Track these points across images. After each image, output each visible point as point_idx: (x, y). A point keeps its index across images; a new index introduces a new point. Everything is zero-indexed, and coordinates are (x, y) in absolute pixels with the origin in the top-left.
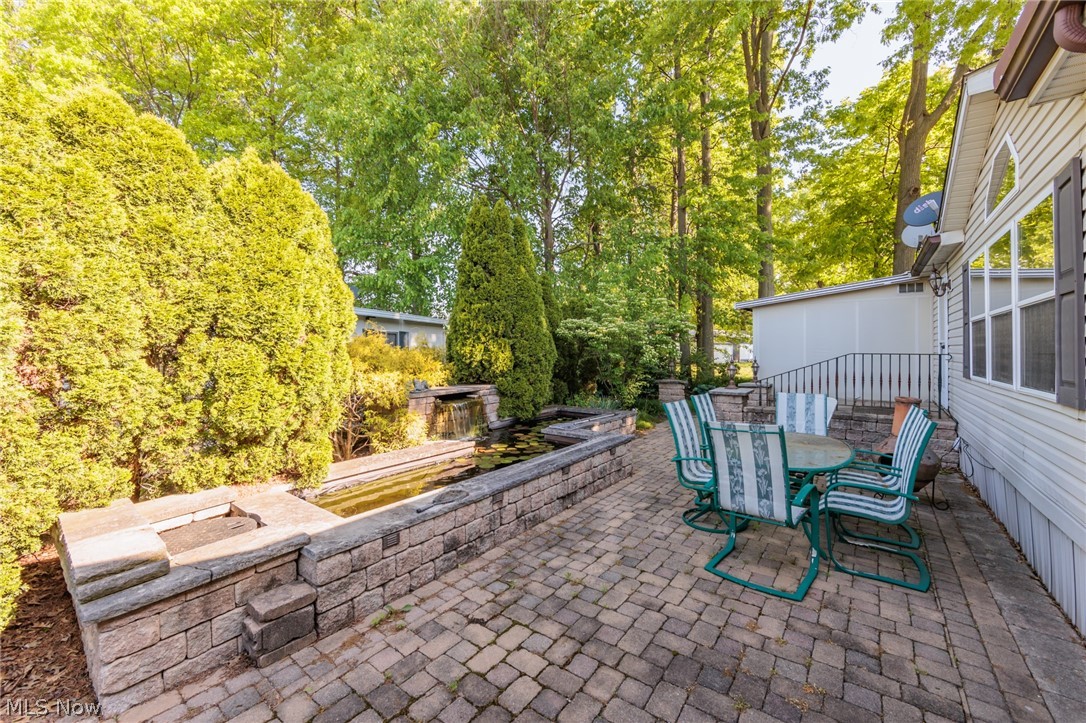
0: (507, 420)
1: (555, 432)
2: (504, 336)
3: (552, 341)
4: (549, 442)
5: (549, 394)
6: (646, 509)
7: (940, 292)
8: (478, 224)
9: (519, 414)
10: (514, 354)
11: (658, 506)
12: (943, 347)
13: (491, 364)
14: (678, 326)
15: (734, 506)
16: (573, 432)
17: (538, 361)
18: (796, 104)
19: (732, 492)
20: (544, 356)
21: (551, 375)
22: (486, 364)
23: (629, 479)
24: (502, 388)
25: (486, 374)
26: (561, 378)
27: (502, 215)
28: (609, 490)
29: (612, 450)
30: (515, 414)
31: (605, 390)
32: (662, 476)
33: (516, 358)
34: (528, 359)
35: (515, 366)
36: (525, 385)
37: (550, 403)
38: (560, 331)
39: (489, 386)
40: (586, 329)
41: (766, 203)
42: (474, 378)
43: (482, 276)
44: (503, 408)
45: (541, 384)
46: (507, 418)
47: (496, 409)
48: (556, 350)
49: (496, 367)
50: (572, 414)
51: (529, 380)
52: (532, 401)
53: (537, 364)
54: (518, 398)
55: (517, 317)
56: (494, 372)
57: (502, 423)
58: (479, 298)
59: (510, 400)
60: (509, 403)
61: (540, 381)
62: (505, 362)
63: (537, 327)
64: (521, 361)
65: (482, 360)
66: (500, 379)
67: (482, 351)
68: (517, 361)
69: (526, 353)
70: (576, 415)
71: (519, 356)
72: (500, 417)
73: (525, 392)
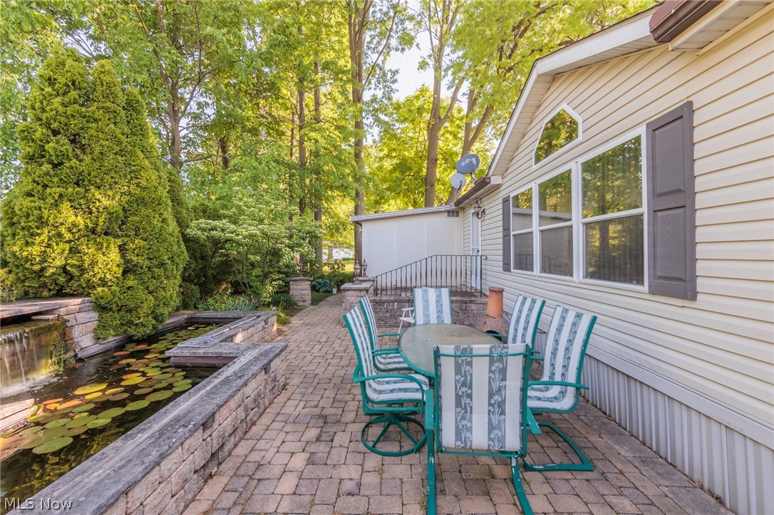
0: (112, 340)
1: (186, 353)
2: (106, 234)
3: (181, 242)
4: (177, 367)
5: (176, 301)
6: (318, 440)
7: (480, 217)
8: (62, 80)
9: (132, 331)
10: (123, 256)
11: (330, 429)
12: (478, 251)
13: (82, 270)
14: (314, 232)
15: (459, 443)
16: (212, 350)
17: (162, 265)
18: (378, 88)
19: (457, 427)
20: (171, 259)
21: (178, 281)
22: (74, 271)
23: (284, 395)
24: (103, 302)
25: (75, 284)
26: (191, 281)
27: (106, 79)
28: (265, 420)
29: (266, 368)
30: (125, 331)
31: (238, 289)
32: (317, 380)
33: (127, 262)
34: (147, 263)
35: (125, 273)
36: (142, 294)
37: (178, 309)
38: (191, 232)
39: (79, 300)
40: (223, 230)
41: (360, 152)
42: (50, 290)
43: (67, 152)
44: (104, 327)
45: (165, 291)
46: (111, 339)
47: (92, 329)
48: (185, 252)
49: (91, 273)
50: (206, 320)
51: (147, 288)
52: (152, 312)
53: (159, 268)
54: (130, 311)
55: (129, 210)
56: (89, 281)
57: (101, 347)
58: (61, 180)
59: (116, 315)
60: (115, 319)
61: (164, 288)
62: (109, 266)
63: (160, 224)
64: (135, 265)
65: (66, 265)
66: (100, 289)
67: (67, 252)
68: (129, 265)
69: (143, 256)
70: (211, 320)
71: (132, 260)
72: (99, 339)
73: (141, 303)
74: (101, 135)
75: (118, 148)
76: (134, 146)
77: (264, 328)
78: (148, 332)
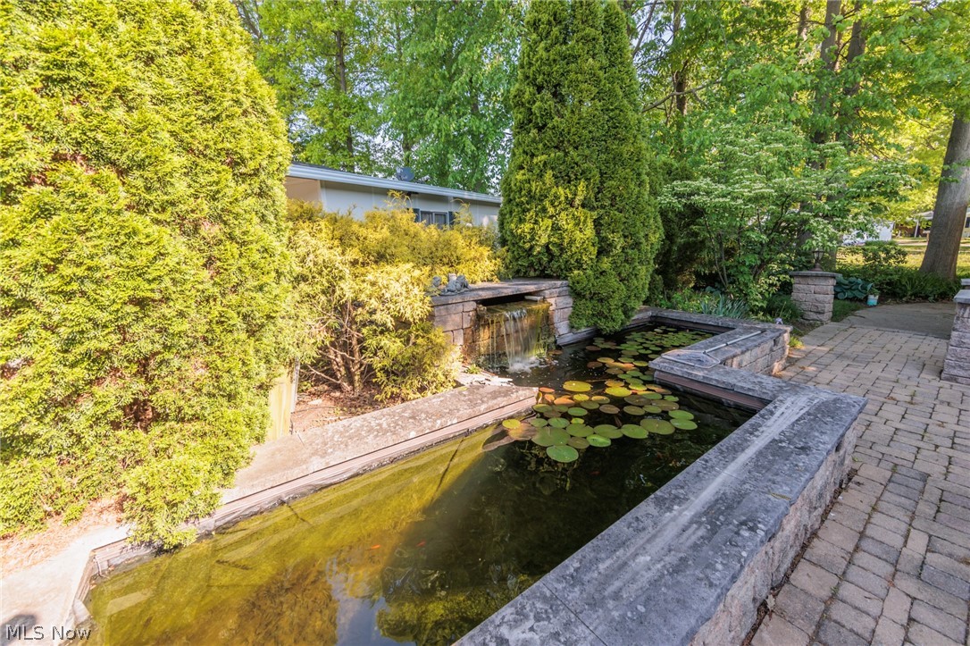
0: (583, 331)
1: (677, 370)
2: (583, 206)
3: (658, 214)
8: (545, 18)
9: (602, 324)
10: (598, 233)
13: (562, 250)
16: (715, 375)
17: (637, 244)
20: (646, 236)
22: (555, 250)
24: (578, 287)
25: (555, 265)
30: (595, 324)
33: (602, 240)
34: (621, 242)
35: (599, 253)
36: (614, 281)
39: (558, 283)
40: (708, 193)
42: (535, 270)
43: (550, 109)
44: (578, 315)
45: (637, 279)
46: (583, 329)
47: (567, 316)
48: (661, 227)
49: (569, 253)
50: (676, 323)
51: (619, 274)
52: (623, 304)
53: (633, 249)
54: (601, 300)
55: (606, 173)
56: (567, 262)
57: (575, 336)
58: (545, 145)
59: (589, 304)
60: (588, 308)
61: (636, 275)
62: (585, 246)
63: (637, 189)
64: (609, 245)
65: (548, 244)
66: (576, 272)
67: (550, 229)
68: (603, 244)
69: (618, 232)
70: (681, 324)
71: (606, 237)
72: (573, 327)
73: (613, 292)
74: (580, 77)
75: (597, 90)
76: (613, 82)
77: (772, 350)
78: (617, 328)
